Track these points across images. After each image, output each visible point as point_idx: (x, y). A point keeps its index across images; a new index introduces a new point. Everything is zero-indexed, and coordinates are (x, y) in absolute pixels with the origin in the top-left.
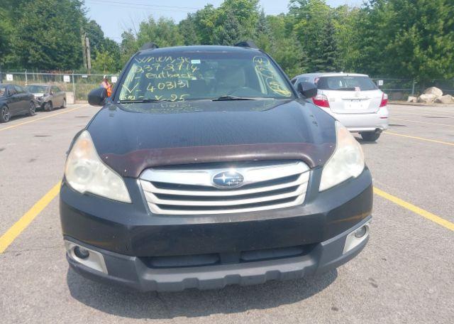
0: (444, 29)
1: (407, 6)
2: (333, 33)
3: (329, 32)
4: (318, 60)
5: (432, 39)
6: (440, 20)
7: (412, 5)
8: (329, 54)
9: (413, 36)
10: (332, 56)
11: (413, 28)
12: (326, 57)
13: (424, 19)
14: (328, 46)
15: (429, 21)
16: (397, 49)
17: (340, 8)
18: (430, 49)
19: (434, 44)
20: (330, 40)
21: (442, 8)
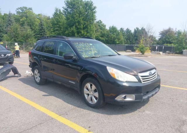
0: (83, 28)
1: (71, 19)
2: (43, 25)
3: (41, 25)
4: (38, 36)
5: (80, 31)
6: (82, 25)
7: (72, 19)
8: (43, 33)
9: (74, 29)
10: (44, 34)
11: (74, 26)
12: (41, 35)
13: (77, 24)
14: (42, 30)
15: (79, 25)
16: (70, 33)
17: (39, 15)
18: (80, 34)
19: (81, 33)
20: (42, 28)
21: (82, 21)
